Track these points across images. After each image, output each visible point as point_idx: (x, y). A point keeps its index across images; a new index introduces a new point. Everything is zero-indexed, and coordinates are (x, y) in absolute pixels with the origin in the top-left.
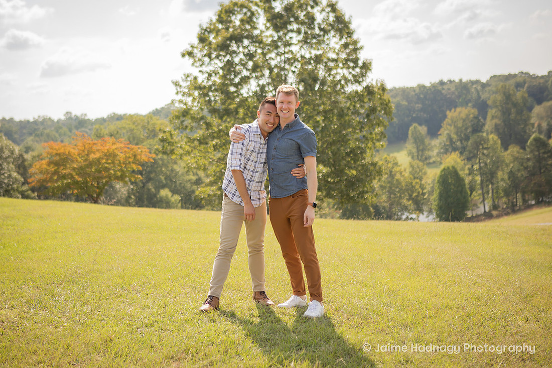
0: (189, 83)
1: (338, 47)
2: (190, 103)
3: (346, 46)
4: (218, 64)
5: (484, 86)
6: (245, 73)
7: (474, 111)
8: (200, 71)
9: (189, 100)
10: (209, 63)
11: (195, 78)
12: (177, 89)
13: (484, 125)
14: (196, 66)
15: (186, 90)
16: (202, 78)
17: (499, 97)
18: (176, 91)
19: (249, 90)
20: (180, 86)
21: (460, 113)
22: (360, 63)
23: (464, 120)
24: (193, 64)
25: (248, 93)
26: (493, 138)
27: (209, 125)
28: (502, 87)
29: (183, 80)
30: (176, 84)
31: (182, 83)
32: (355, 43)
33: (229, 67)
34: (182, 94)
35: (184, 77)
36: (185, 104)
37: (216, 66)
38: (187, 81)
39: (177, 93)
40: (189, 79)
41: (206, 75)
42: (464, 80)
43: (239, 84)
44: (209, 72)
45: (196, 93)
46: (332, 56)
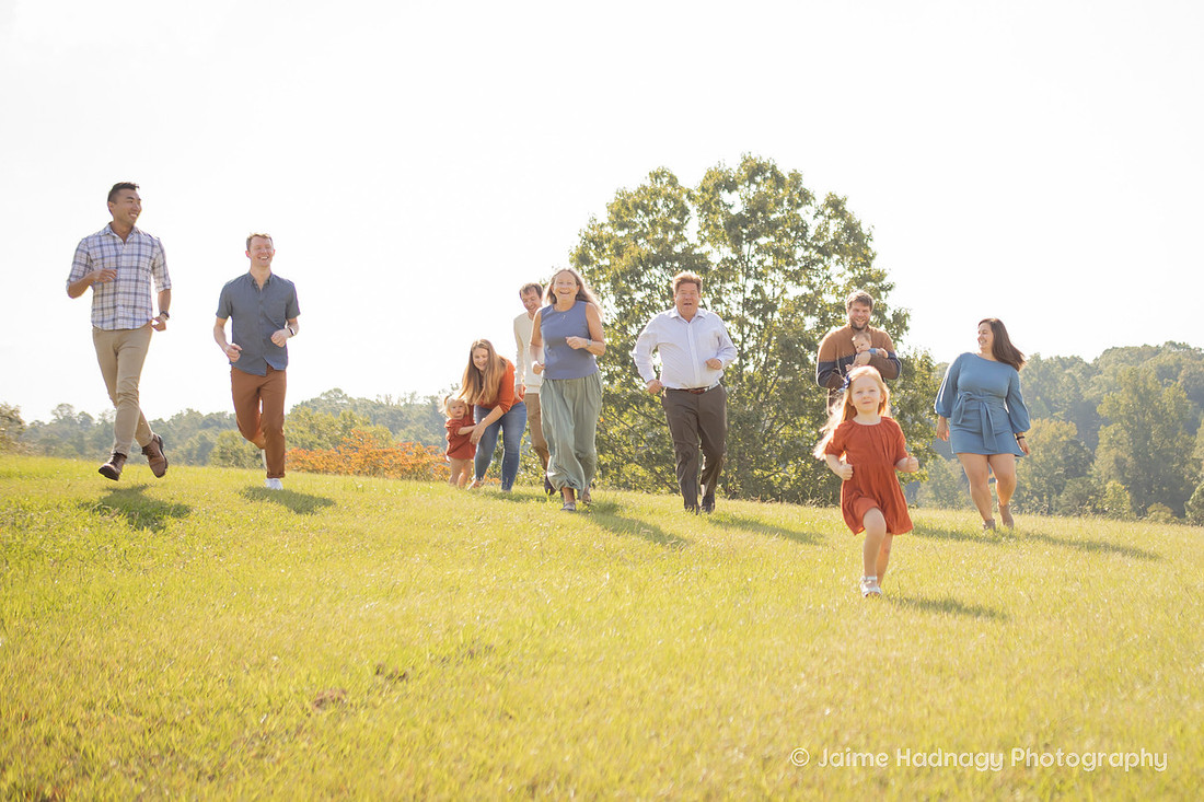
1: (841, 282)
3: (860, 282)
5: (1090, 371)
7: (1070, 429)
13: (1091, 459)
17: (1124, 398)
21: (1038, 430)
22: (889, 315)
23: (1047, 449)
26: (1114, 488)
28: (1131, 375)
32: (881, 276)
42: (1044, 357)
46: (829, 298)
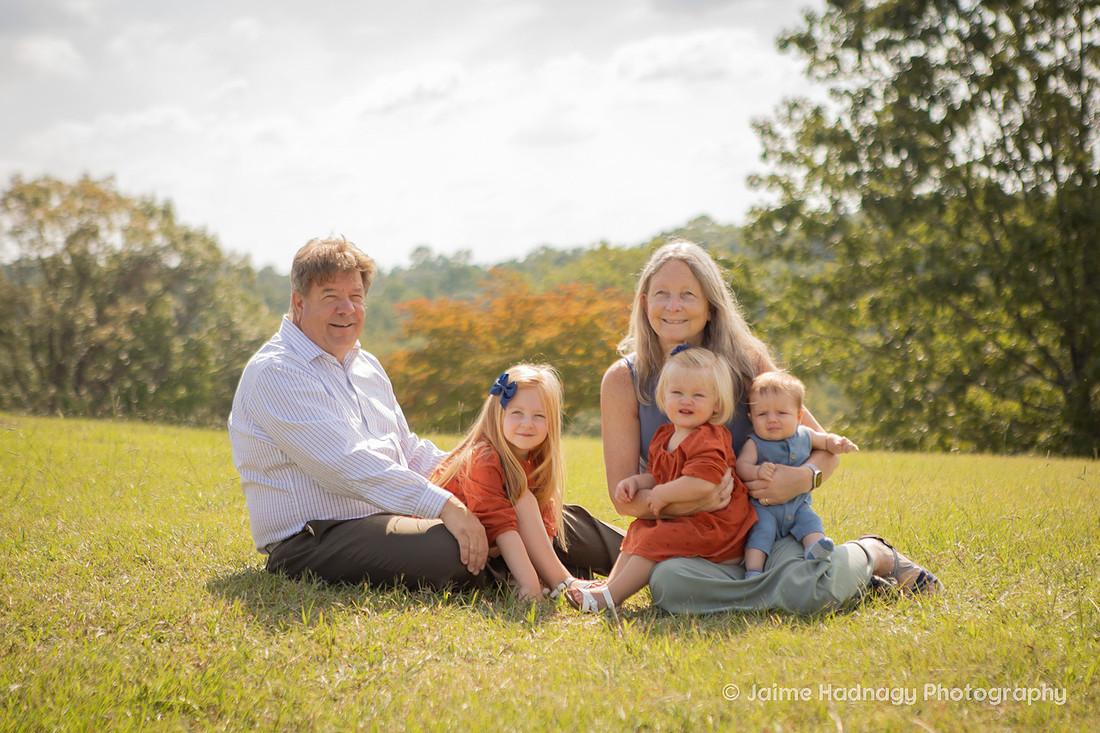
0: (799, 127)
2: (800, 186)
4: (884, 68)
6: (962, 92)
8: (834, 92)
9: (799, 175)
10: (859, 70)
11: (817, 113)
12: (764, 144)
14: (818, 78)
15: (791, 147)
16: (836, 113)
18: (760, 150)
19: (972, 141)
20: (774, 136)
24: (810, 71)
25: (969, 153)
27: (854, 249)
29: (779, 117)
30: (765, 130)
31: (778, 128)
33: (917, 76)
34: (779, 157)
35: (784, 111)
36: (787, 187)
37: (875, 77)
38: (790, 119)
39: (764, 156)
40: (797, 115)
41: (848, 103)
43: (947, 124)
44: (854, 92)
45: (820, 155)
